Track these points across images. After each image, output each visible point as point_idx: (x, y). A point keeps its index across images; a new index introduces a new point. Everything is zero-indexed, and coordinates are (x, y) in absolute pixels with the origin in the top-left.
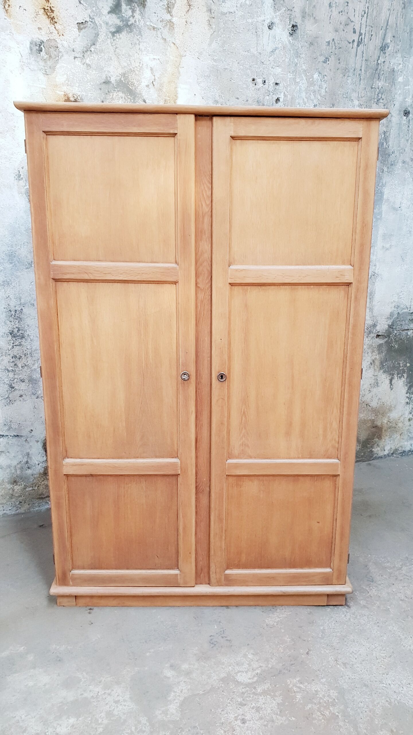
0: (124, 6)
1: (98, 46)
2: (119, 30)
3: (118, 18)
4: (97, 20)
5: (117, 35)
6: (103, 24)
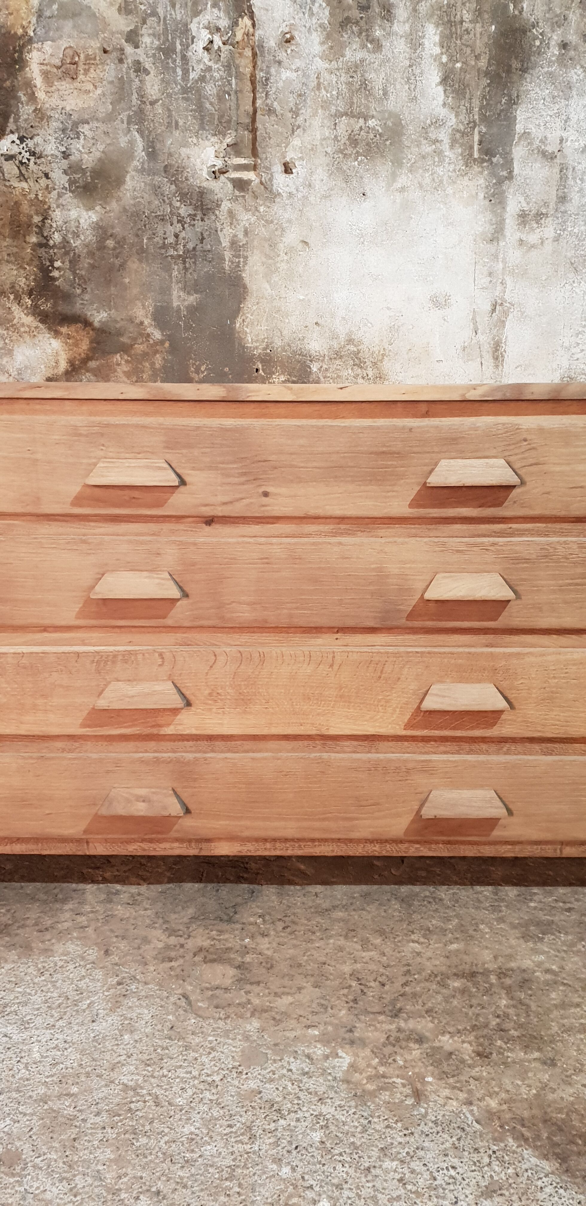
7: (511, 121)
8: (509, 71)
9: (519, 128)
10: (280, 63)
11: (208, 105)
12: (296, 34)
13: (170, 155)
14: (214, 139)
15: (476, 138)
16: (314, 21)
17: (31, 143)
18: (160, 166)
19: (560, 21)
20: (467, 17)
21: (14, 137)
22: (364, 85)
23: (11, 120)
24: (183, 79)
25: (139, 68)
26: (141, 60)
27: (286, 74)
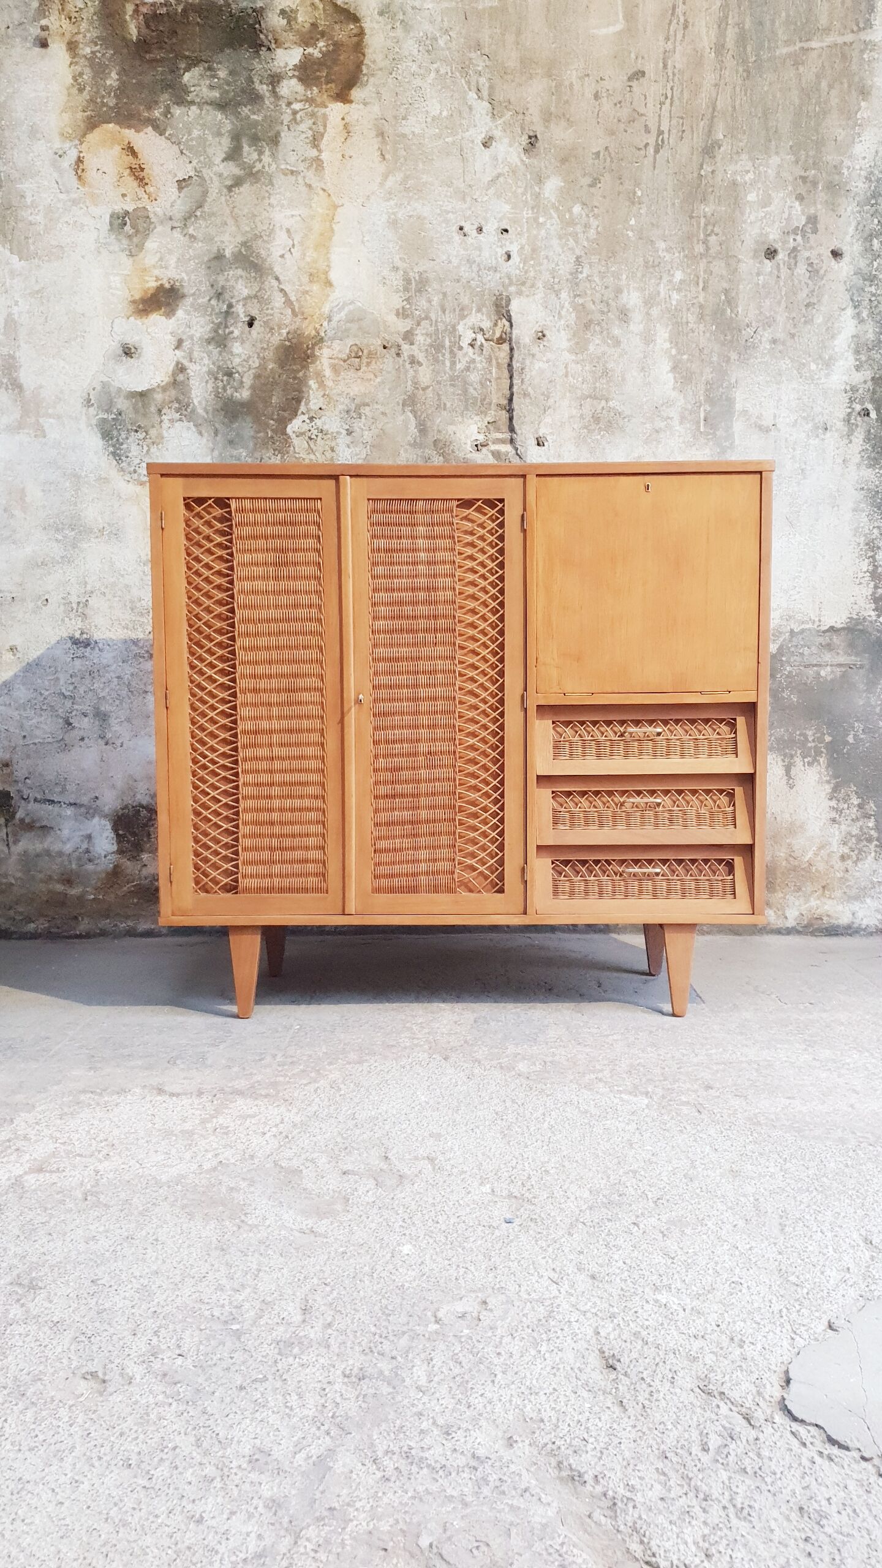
0: (246, 148)
1: (206, 208)
2: (238, 182)
3: (238, 165)
4: (205, 172)
5: (236, 190)
6: (215, 178)
7: (731, 401)
8: (728, 360)
9: (738, 406)
10: (533, 355)
11: (471, 390)
12: (546, 332)
13: (439, 431)
14: (477, 418)
15: (702, 415)
16: (563, 322)
17: (318, 422)
18: (430, 439)
19: (769, 322)
20: (692, 318)
21: (305, 417)
22: (605, 372)
23: (303, 403)
24: (451, 369)
25: (413, 361)
26: (415, 354)
27: (538, 365)
